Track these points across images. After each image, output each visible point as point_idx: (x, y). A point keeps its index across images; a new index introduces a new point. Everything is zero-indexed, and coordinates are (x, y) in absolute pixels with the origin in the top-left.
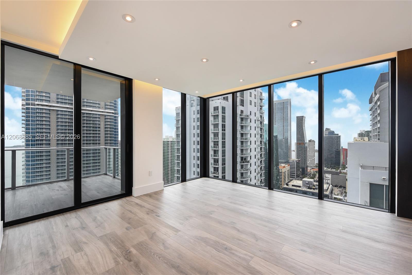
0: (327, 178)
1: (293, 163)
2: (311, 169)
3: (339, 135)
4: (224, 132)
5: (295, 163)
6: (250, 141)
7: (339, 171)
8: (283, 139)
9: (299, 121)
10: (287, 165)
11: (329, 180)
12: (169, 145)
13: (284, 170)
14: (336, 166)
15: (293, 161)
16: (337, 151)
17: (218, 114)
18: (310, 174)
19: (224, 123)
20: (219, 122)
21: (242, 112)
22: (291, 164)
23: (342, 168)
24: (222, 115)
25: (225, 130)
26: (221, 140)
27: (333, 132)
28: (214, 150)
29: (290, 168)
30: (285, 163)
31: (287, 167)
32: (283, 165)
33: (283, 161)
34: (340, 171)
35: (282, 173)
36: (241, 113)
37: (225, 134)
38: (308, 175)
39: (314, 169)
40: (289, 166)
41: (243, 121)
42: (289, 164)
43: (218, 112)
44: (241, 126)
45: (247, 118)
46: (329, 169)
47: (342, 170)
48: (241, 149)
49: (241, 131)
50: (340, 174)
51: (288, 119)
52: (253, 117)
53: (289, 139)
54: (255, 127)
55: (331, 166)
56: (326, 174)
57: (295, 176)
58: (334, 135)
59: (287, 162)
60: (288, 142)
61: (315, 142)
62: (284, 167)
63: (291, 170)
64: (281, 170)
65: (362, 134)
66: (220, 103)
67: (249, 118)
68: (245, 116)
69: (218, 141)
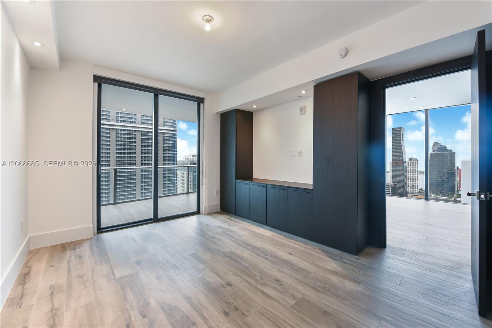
2: (412, 196)
3: (454, 151)
5: (389, 188)
7: (453, 199)
9: (396, 134)
14: (448, 192)
16: (450, 172)
23: (457, 195)
27: (445, 147)
34: (455, 199)
39: (416, 195)
46: (439, 196)
47: (458, 197)
55: (442, 193)
58: (445, 151)
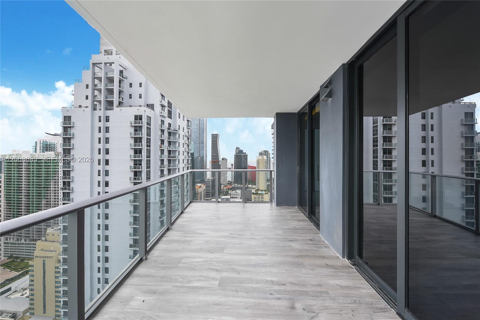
0: (237, 194)
1: (208, 182)
2: (224, 187)
3: (247, 154)
4: (149, 148)
5: (210, 182)
6: (178, 159)
8: (199, 156)
9: (214, 139)
10: (203, 185)
11: (239, 195)
12: (22, 166)
13: (200, 190)
15: (209, 180)
17: (142, 125)
18: (223, 192)
19: (149, 137)
20: (143, 136)
21: (170, 125)
22: (207, 183)
23: (248, 183)
24: (147, 127)
25: (150, 146)
26: (146, 159)
28: (134, 171)
29: (206, 188)
30: (201, 182)
31: (203, 187)
32: (199, 185)
33: (199, 180)
34: (247, 186)
35: (198, 193)
36: (169, 127)
37: (150, 150)
38: (222, 193)
39: (226, 186)
40: (205, 186)
41: (171, 136)
42: (205, 183)
43: (142, 122)
44: (169, 141)
45: (176, 133)
47: (249, 185)
48: (169, 169)
49: (169, 148)
50: (247, 189)
51: (204, 136)
52: (181, 132)
53: (205, 157)
54: (183, 143)
55: (241, 183)
56: (237, 190)
57: (211, 196)
58: (242, 154)
59: (202, 181)
60: (203, 160)
61: (227, 160)
62: (200, 187)
63: (206, 189)
64: (197, 191)
65: (262, 153)
66: (145, 111)
67: (178, 133)
68: (174, 130)
69: (141, 160)
